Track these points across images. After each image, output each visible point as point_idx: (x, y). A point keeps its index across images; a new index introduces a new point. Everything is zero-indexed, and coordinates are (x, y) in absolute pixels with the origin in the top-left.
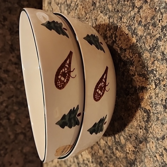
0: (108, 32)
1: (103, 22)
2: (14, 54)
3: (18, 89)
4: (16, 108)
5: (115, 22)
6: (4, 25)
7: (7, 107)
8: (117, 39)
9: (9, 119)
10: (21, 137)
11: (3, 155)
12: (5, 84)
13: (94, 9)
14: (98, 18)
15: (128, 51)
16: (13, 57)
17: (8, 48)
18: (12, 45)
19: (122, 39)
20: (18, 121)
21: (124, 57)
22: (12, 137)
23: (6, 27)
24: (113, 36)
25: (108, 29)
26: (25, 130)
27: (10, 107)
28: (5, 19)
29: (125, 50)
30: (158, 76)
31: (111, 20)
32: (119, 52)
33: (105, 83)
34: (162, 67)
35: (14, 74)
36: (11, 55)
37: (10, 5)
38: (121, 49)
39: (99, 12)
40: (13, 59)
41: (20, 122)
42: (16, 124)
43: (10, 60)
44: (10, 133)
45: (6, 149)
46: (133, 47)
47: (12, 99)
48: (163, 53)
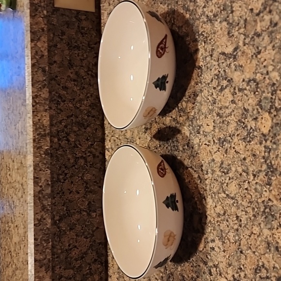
0: (168, 18)
1: (163, 11)
2: (72, 71)
3: (78, 108)
4: (75, 129)
5: (173, 7)
6: (62, 40)
7: (66, 126)
8: (175, 20)
9: (68, 140)
10: (82, 162)
11: (62, 181)
12: (64, 101)
13: (154, 3)
14: (158, 9)
15: (184, 26)
16: (72, 73)
17: (66, 63)
18: (70, 60)
19: (179, 18)
20: (77, 143)
21: (182, 33)
22: (72, 161)
23: (64, 41)
24: (172, 19)
25: (167, 15)
26: (85, 154)
27: (69, 127)
28: (63, 33)
29: (182, 26)
30: (205, 35)
31: (169, 7)
32: (177, 31)
33: (165, 45)
34: (208, 26)
35: (73, 91)
36: (70, 71)
37: (67, 19)
38: (179, 27)
39: (159, 4)
40: (71, 75)
41: (80, 145)
42: (76, 146)
43: (69, 76)
44: (70, 156)
45: (66, 174)
46: (187, 22)
47: (72, 118)
48: (207, 16)
